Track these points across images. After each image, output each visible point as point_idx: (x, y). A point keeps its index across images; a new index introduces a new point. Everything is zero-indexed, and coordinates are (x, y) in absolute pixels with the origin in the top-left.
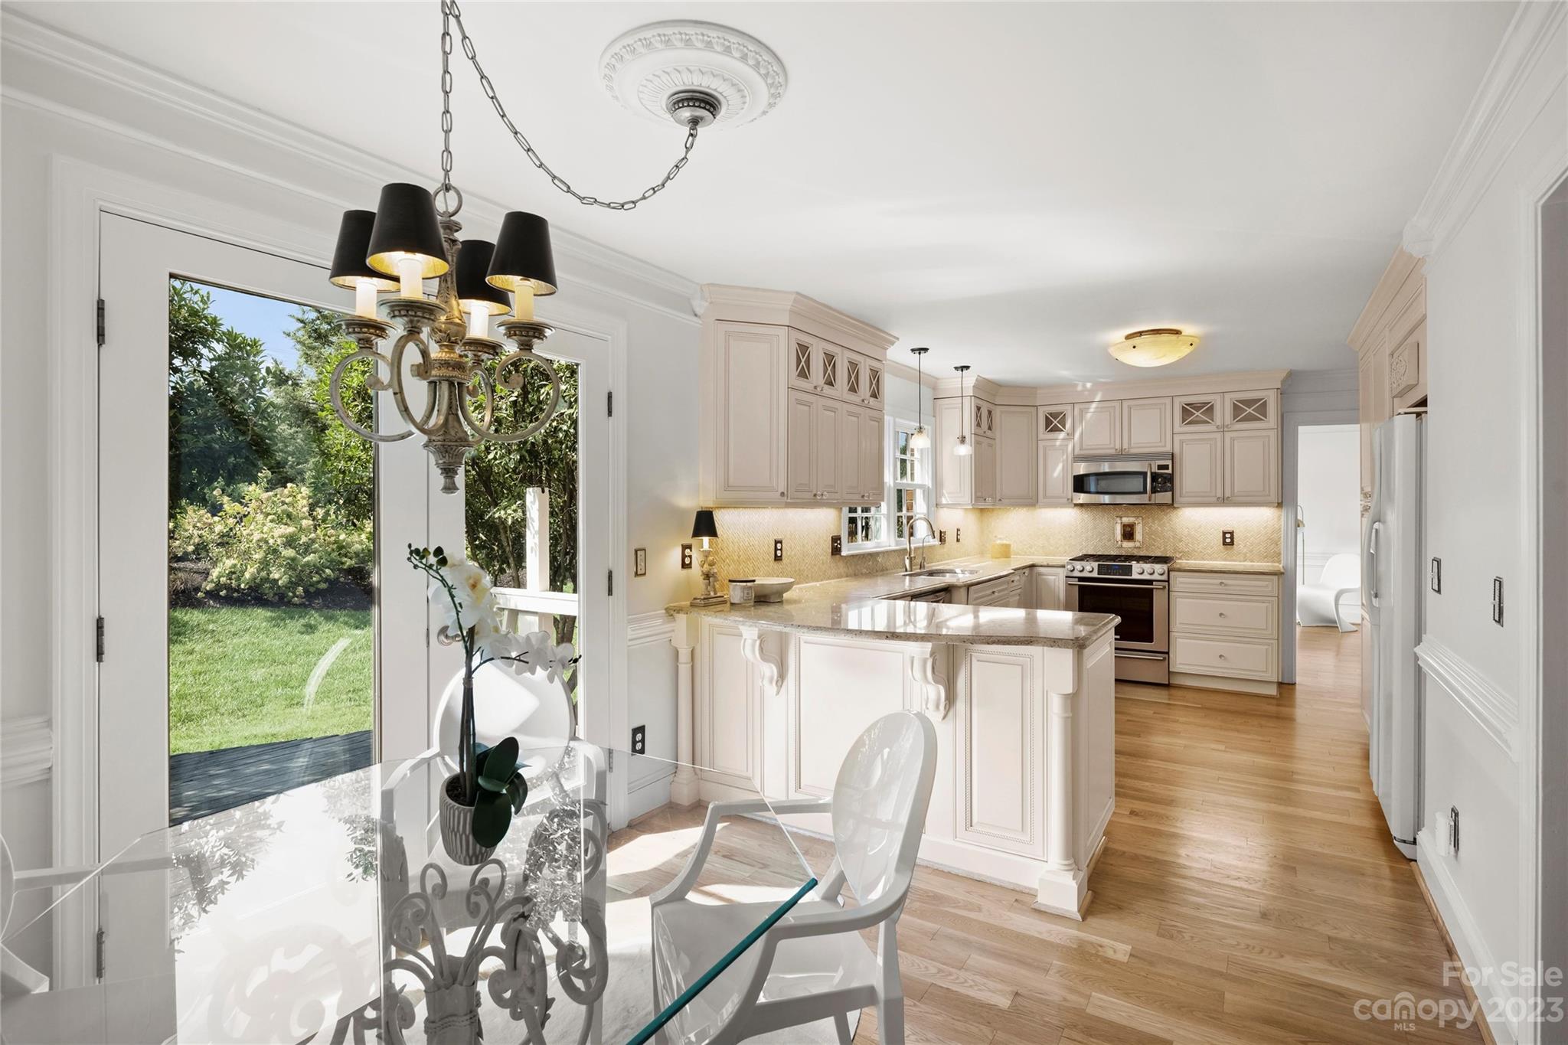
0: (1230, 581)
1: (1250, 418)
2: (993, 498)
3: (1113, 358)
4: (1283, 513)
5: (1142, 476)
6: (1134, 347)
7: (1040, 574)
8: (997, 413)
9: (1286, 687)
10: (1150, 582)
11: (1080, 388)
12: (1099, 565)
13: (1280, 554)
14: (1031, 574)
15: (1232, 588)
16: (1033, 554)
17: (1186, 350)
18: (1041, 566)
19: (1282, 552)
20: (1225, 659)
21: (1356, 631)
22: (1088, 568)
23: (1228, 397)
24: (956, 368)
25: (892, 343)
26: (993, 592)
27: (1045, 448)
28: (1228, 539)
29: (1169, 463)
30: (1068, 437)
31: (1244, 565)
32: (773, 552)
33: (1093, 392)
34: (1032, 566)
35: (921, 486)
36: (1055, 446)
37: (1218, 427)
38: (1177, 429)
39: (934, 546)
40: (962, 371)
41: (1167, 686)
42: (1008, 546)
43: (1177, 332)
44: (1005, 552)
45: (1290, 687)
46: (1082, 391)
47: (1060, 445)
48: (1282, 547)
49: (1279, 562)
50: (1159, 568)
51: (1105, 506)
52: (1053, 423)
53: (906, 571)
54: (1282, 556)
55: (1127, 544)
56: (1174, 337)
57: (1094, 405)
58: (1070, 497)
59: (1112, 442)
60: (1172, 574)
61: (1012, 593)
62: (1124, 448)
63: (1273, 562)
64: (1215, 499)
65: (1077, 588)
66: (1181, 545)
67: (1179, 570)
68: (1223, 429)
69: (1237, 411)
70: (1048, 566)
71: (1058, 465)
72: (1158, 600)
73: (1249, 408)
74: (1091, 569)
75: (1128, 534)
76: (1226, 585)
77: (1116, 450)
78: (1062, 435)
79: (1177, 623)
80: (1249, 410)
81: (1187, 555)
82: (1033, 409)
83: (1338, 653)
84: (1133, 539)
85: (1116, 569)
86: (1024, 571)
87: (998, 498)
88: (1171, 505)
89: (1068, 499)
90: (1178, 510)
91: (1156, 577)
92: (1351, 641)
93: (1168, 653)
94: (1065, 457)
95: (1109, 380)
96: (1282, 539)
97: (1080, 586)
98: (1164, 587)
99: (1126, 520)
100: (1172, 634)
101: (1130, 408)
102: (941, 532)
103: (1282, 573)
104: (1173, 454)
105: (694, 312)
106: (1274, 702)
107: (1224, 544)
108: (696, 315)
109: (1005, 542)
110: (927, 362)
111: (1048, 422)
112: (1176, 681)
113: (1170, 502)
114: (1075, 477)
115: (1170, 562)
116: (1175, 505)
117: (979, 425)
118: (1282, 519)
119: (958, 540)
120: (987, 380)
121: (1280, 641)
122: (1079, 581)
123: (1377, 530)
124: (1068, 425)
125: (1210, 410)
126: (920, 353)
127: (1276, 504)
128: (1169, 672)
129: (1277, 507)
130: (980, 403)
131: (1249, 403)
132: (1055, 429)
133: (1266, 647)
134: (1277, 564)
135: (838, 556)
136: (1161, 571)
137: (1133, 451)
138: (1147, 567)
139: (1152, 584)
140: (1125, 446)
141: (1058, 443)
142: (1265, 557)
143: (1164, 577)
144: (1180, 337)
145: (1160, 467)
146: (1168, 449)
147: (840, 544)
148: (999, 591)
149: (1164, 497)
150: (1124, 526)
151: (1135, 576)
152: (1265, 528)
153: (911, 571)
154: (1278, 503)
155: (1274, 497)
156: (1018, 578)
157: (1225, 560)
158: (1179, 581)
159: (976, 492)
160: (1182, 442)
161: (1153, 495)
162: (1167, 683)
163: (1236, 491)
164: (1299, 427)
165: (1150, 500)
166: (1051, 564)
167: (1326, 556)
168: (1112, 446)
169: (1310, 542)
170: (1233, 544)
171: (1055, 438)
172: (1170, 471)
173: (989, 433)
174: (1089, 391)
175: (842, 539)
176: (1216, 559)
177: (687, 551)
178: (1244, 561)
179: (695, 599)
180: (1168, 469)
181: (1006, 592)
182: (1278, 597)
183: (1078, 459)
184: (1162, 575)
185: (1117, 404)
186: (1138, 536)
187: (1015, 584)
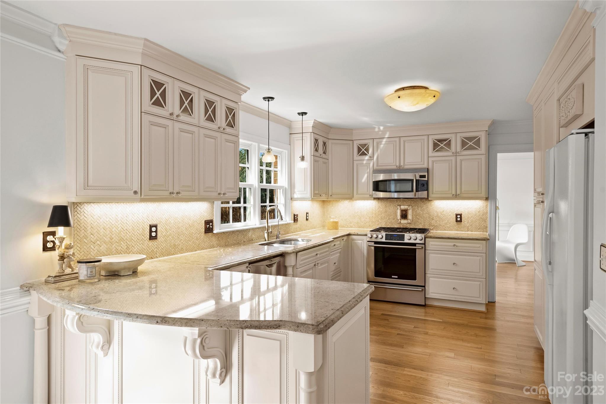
0: (459, 243)
1: (471, 148)
2: (327, 194)
3: (388, 106)
4: (489, 203)
5: (411, 182)
6: (399, 97)
7: (353, 240)
8: (329, 144)
9: (491, 304)
10: (414, 244)
11: (377, 130)
12: (386, 234)
13: (487, 227)
14: (347, 240)
15: (460, 248)
16: (351, 227)
17: (432, 101)
18: (354, 235)
19: (488, 226)
20: (457, 290)
21: (525, 265)
22: (380, 236)
23: (458, 135)
24: (299, 114)
25: (245, 91)
26: (317, 254)
27: (357, 165)
28: (459, 218)
29: (426, 174)
30: (370, 159)
31: (468, 234)
32: (148, 234)
33: (384, 132)
34: (349, 235)
35: (281, 187)
36: (363, 164)
37: (453, 153)
38: (431, 154)
39: (290, 223)
40: (302, 115)
41: (425, 306)
42: (336, 223)
43: (426, 88)
44: (335, 226)
45: (492, 304)
46: (378, 131)
47: (366, 164)
48: (488, 223)
49: (487, 232)
50: (419, 236)
51: (392, 199)
52: (362, 150)
53: (265, 241)
54: (488, 228)
55: (404, 221)
56: (423, 91)
57: (385, 140)
58: (371, 194)
59: (395, 162)
60: (427, 239)
61: (331, 253)
62: (401, 165)
63: (483, 232)
64: (451, 195)
65: (373, 248)
66: (433, 222)
67: (431, 237)
68: (456, 154)
69: (464, 144)
70: (358, 235)
71: (364, 176)
72: (419, 255)
73: (471, 142)
74: (382, 236)
75: (404, 215)
76: (457, 246)
77: (397, 166)
78: (367, 158)
79: (430, 269)
80: (470, 143)
81: (436, 227)
82: (351, 142)
83: (516, 280)
84: (407, 218)
85: (396, 237)
86: (343, 238)
87: (330, 194)
88: (427, 199)
89: (370, 195)
90: (432, 201)
91: (418, 241)
92: (522, 272)
93: (424, 286)
94: (368, 170)
95: (392, 125)
96: (488, 219)
97: (375, 247)
98: (422, 248)
99: (403, 207)
100: (427, 275)
101: (404, 142)
102: (294, 215)
103: (488, 239)
104: (428, 169)
105: (57, 48)
106: (484, 315)
107: (456, 222)
108: (59, 51)
109: (335, 220)
110: (274, 107)
111: (359, 150)
112: (428, 303)
113: (426, 197)
114: (373, 182)
115: (426, 232)
116: (429, 199)
117: (316, 150)
118: (488, 207)
119: (307, 220)
120: (320, 122)
121: (487, 279)
122: (375, 244)
123: (550, 218)
124: (370, 151)
125: (449, 144)
126: (269, 101)
127: (485, 199)
128: (425, 297)
129: (485, 200)
130: (317, 137)
131: (470, 139)
132: (364, 154)
133: (479, 283)
134: (486, 233)
135: (210, 234)
136: (421, 238)
137: (406, 167)
138: (413, 235)
139: (416, 246)
140: (402, 164)
141: (365, 162)
142: (478, 229)
143: (423, 242)
144: (428, 91)
145: (421, 176)
146: (425, 166)
147: (212, 225)
148: (321, 254)
149: (424, 194)
150: (402, 211)
151: (406, 241)
152: (479, 212)
153: (269, 241)
154: (486, 198)
155: (484, 194)
156: (339, 242)
157: (457, 230)
158: (431, 244)
159: (314, 191)
160: (433, 162)
161: (417, 193)
162: (424, 304)
163: (463, 191)
164: (498, 154)
165: (415, 196)
166: (359, 233)
167: (510, 225)
168: (395, 164)
169: (502, 219)
170: (461, 221)
171: (363, 159)
172: (426, 179)
173: (324, 156)
174: (382, 131)
175: (214, 222)
176: (451, 230)
177: (50, 238)
178: (467, 231)
179: (49, 277)
180: (425, 177)
181: (328, 253)
182: (486, 253)
183: (377, 171)
184: (421, 240)
185: (397, 139)
186: (410, 216)
187: (336, 246)
